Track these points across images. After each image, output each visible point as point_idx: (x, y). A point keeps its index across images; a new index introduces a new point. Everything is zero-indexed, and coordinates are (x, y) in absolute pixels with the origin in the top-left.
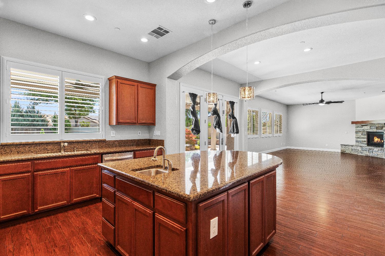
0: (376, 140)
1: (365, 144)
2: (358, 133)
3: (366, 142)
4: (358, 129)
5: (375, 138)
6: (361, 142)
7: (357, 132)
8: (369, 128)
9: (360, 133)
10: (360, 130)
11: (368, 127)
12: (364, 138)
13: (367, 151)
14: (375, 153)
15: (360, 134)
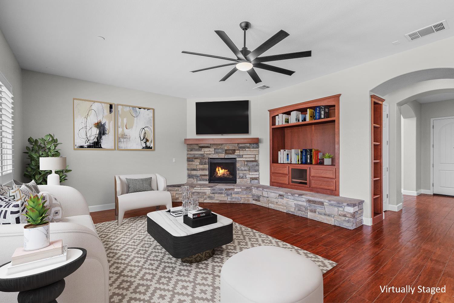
0: (221, 173)
1: (206, 180)
2: (193, 161)
3: (207, 178)
4: (192, 152)
5: (217, 169)
6: (198, 177)
7: (189, 160)
8: (213, 152)
9: (196, 160)
10: (197, 156)
11: (212, 150)
12: (203, 169)
13: (222, 193)
14: (237, 196)
15: (197, 162)
